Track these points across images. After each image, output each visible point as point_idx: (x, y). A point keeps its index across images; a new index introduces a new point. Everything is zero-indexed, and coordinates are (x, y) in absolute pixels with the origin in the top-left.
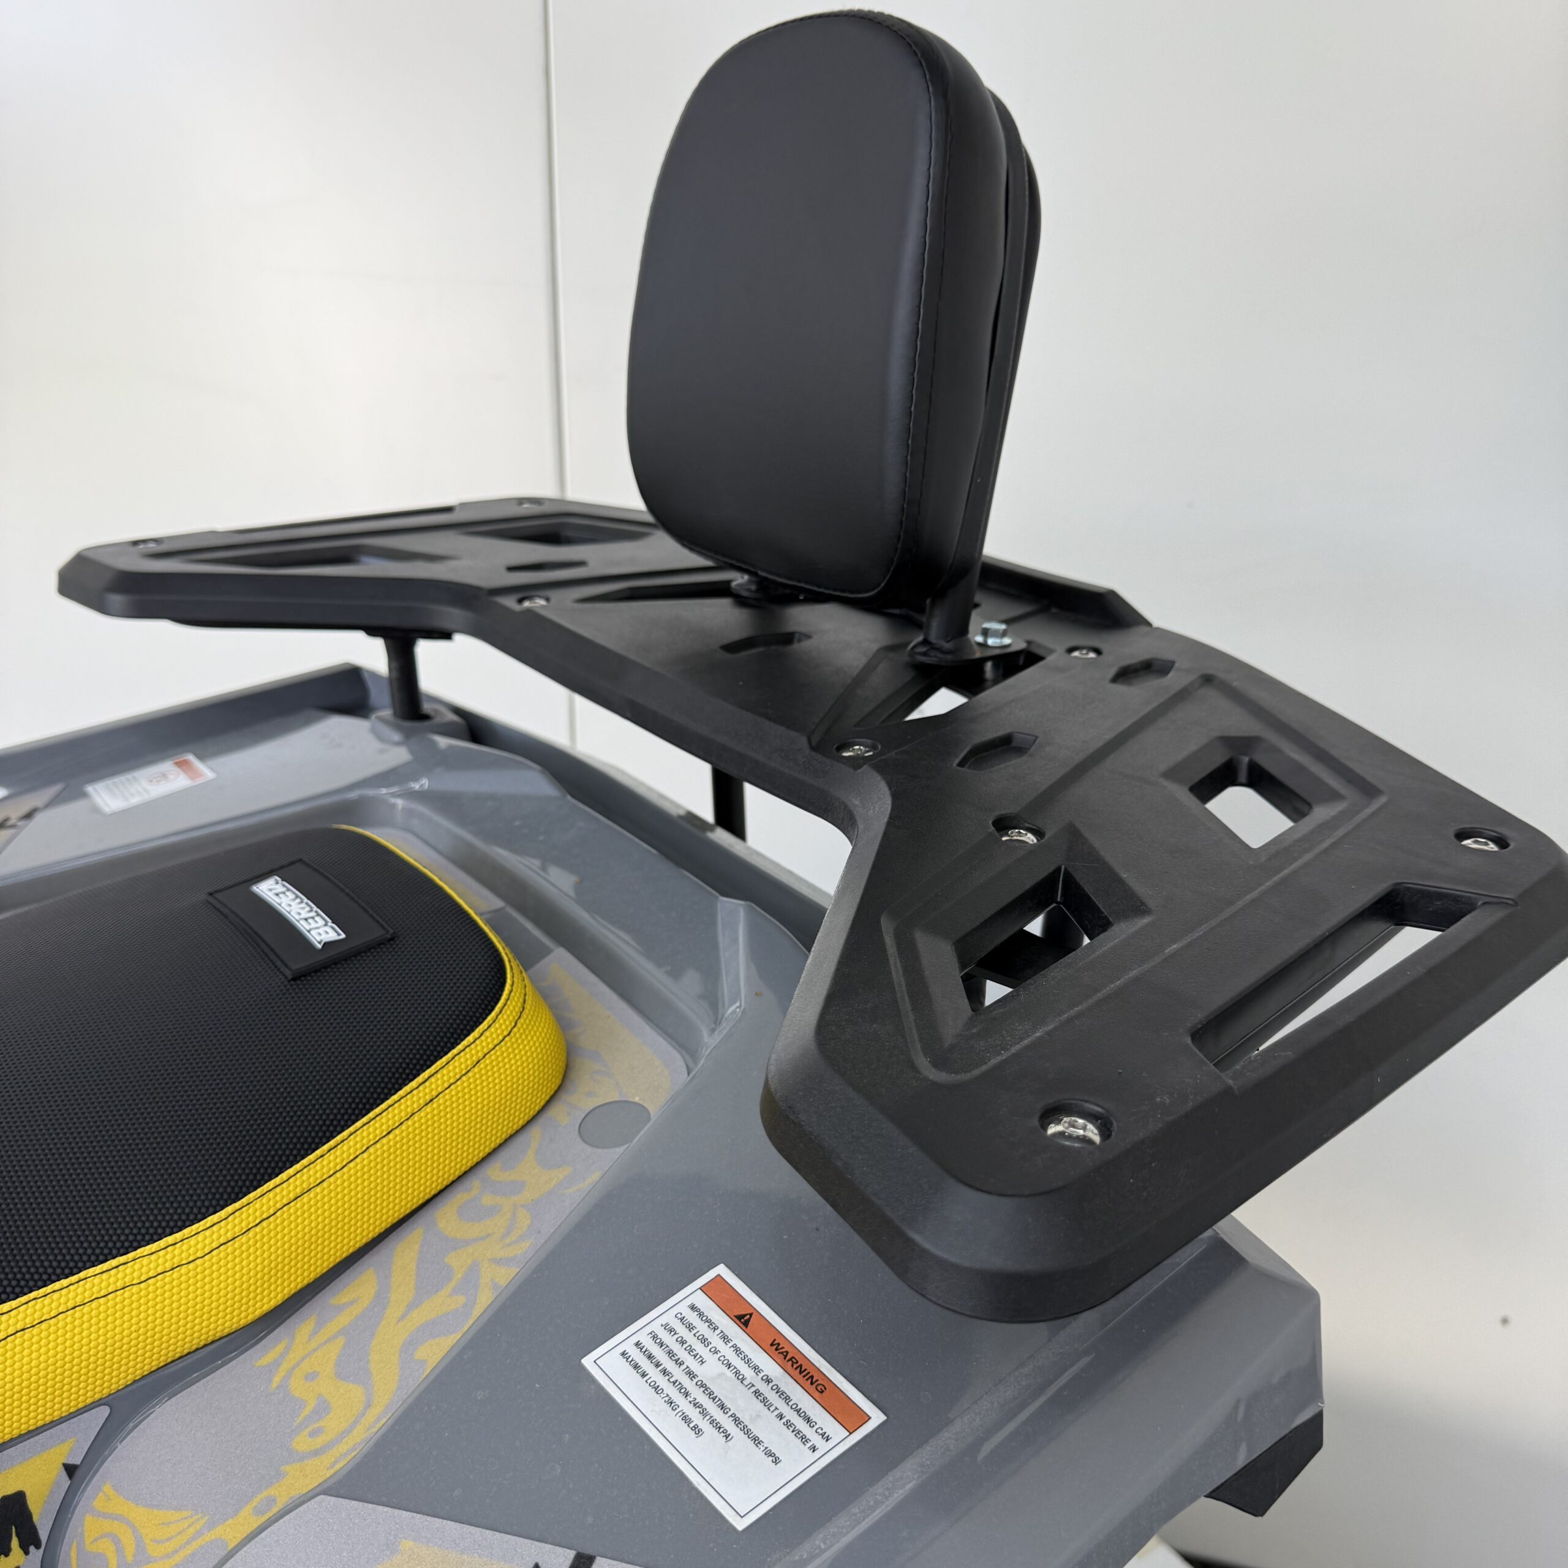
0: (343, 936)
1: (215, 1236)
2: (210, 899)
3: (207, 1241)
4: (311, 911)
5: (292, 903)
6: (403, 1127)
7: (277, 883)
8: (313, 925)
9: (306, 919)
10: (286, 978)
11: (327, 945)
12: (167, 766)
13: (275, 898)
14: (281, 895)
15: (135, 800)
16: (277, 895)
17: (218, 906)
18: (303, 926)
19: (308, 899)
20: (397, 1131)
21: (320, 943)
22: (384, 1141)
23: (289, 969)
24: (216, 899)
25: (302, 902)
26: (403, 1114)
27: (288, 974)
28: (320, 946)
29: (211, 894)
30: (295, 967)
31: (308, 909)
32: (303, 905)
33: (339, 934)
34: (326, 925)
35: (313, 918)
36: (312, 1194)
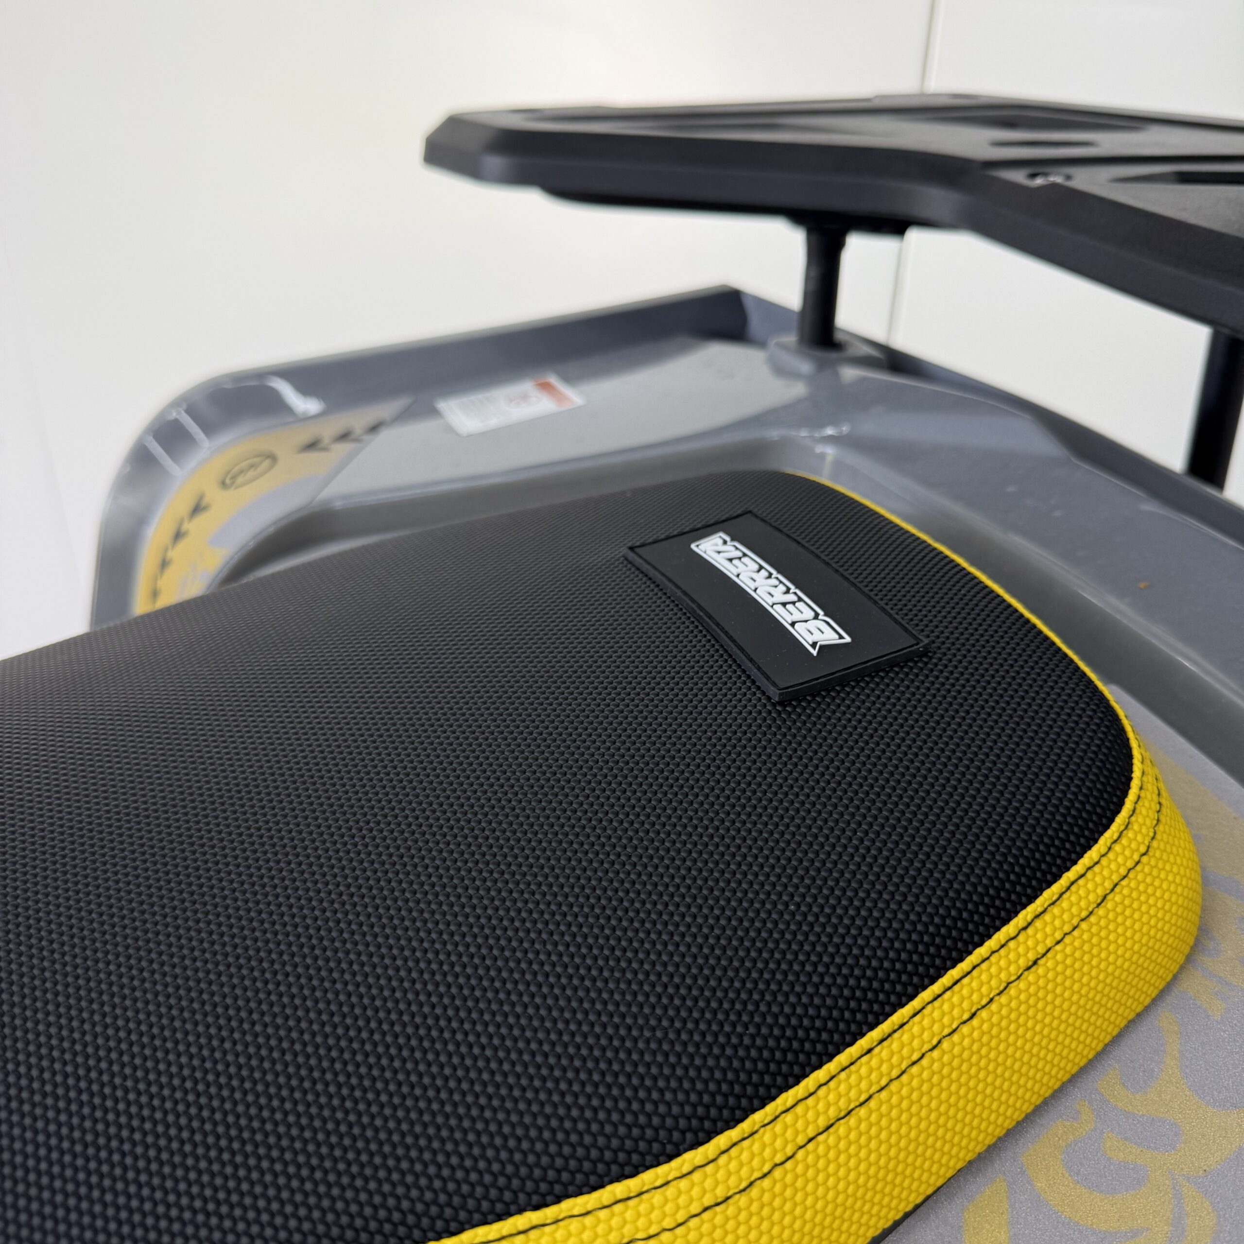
0: (848, 639)
1: (695, 1192)
2: (631, 555)
3: (682, 1201)
4: (788, 591)
5: (755, 576)
6: (994, 1007)
7: (725, 542)
8: (797, 616)
9: (784, 604)
10: (769, 699)
11: (825, 649)
12: (527, 386)
13: (727, 564)
14: (735, 562)
15: (494, 422)
16: (731, 560)
17: (645, 567)
18: (783, 616)
19: (779, 572)
20: (984, 1014)
21: (814, 645)
22: (965, 1029)
23: (774, 684)
24: (640, 557)
25: (770, 576)
26: (994, 983)
27: (774, 693)
28: (815, 653)
29: (631, 548)
30: (782, 684)
31: (782, 588)
32: (774, 582)
33: (841, 637)
34: (816, 617)
35: (794, 603)
36: (852, 1121)
